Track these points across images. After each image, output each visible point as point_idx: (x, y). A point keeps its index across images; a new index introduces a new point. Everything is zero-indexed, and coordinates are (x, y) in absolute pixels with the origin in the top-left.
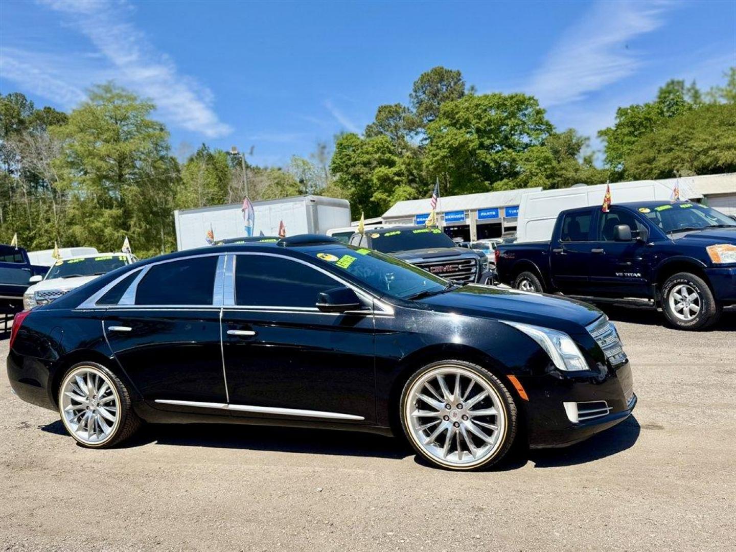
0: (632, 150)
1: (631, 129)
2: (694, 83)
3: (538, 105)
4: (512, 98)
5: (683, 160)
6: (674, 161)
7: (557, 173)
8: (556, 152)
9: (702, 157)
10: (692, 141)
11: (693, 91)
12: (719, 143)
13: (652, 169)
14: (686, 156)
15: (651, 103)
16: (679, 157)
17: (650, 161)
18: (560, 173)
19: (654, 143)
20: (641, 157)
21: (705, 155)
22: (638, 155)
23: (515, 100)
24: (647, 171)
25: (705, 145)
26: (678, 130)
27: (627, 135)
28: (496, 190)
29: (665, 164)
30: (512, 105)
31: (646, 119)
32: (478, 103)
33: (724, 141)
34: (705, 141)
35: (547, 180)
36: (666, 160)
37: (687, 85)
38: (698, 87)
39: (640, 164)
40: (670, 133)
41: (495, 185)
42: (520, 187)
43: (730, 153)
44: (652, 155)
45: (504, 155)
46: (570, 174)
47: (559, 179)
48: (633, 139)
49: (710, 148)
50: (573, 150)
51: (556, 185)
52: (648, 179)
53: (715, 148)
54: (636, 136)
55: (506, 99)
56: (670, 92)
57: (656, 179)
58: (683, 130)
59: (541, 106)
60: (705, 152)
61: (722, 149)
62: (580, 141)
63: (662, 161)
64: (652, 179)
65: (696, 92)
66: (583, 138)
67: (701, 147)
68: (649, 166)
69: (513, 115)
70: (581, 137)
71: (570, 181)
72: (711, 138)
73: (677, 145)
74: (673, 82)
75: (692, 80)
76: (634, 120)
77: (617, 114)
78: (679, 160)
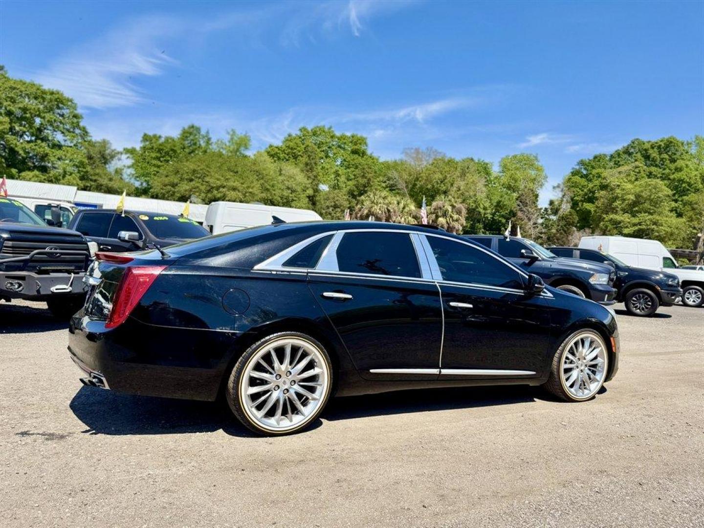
0: (158, 172)
1: (159, 155)
2: (208, 132)
3: (76, 110)
4: (52, 93)
5: (201, 190)
6: (193, 190)
7: (90, 177)
8: (90, 158)
9: (215, 192)
10: (209, 177)
11: (206, 138)
12: (227, 184)
13: (174, 192)
14: (203, 188)
15: (176, 137)
16: (198, 187)
17: (174, 185)
18: (94, 178)
19: (178, 172)
20: (167, 180)
21: (217, 191)
22: (164, 178)
23: (56, 96)
24: (171, 192)
25: (218, 183)
26: (199, 166)
27: (154, 159)
28: (24, 179)
29: (186, 191)
30: (51, 101)
31: (172, 150)
32: (14, 86)
33: (231, 184)
34: (218, 179)
35: (80, 182)
36: (188, 188)
37: (203, 132)
38: (211, 135)
39: (165, 185)
40: (192, 167)
41: (23, 174)
42: (50, 181)
43: (235, 193)
44: (176, 181)
45: (37, 147)
46: (104, 181)
47: (93, 183)
48: (160, 164)
49: (220, 186)
50: (105, 159)
51: (88, 188)
52: (171, 200)
53: (224, 187)
54: (161, 162)
55: (44, 92)
56: (191, 134)
57: (177, 201)
58: (202, 167)
59: (79, 111)
60: (218, 188)
61: (229, 189)
62: (113, 153)
63: (184, 187)
64: (174, 200)
65: (209, 139)
66: (116, 152)
67: (215, 183)
68: (173, 189)
69: (50, 110)
70: (115, 150)
71: (102, 187)
72: (222, 178)
73: (197, 177)
74: (193, 127)
75: (206, 130)
76: (161, 147)
77: (143, 138)
78: (197, 190)
